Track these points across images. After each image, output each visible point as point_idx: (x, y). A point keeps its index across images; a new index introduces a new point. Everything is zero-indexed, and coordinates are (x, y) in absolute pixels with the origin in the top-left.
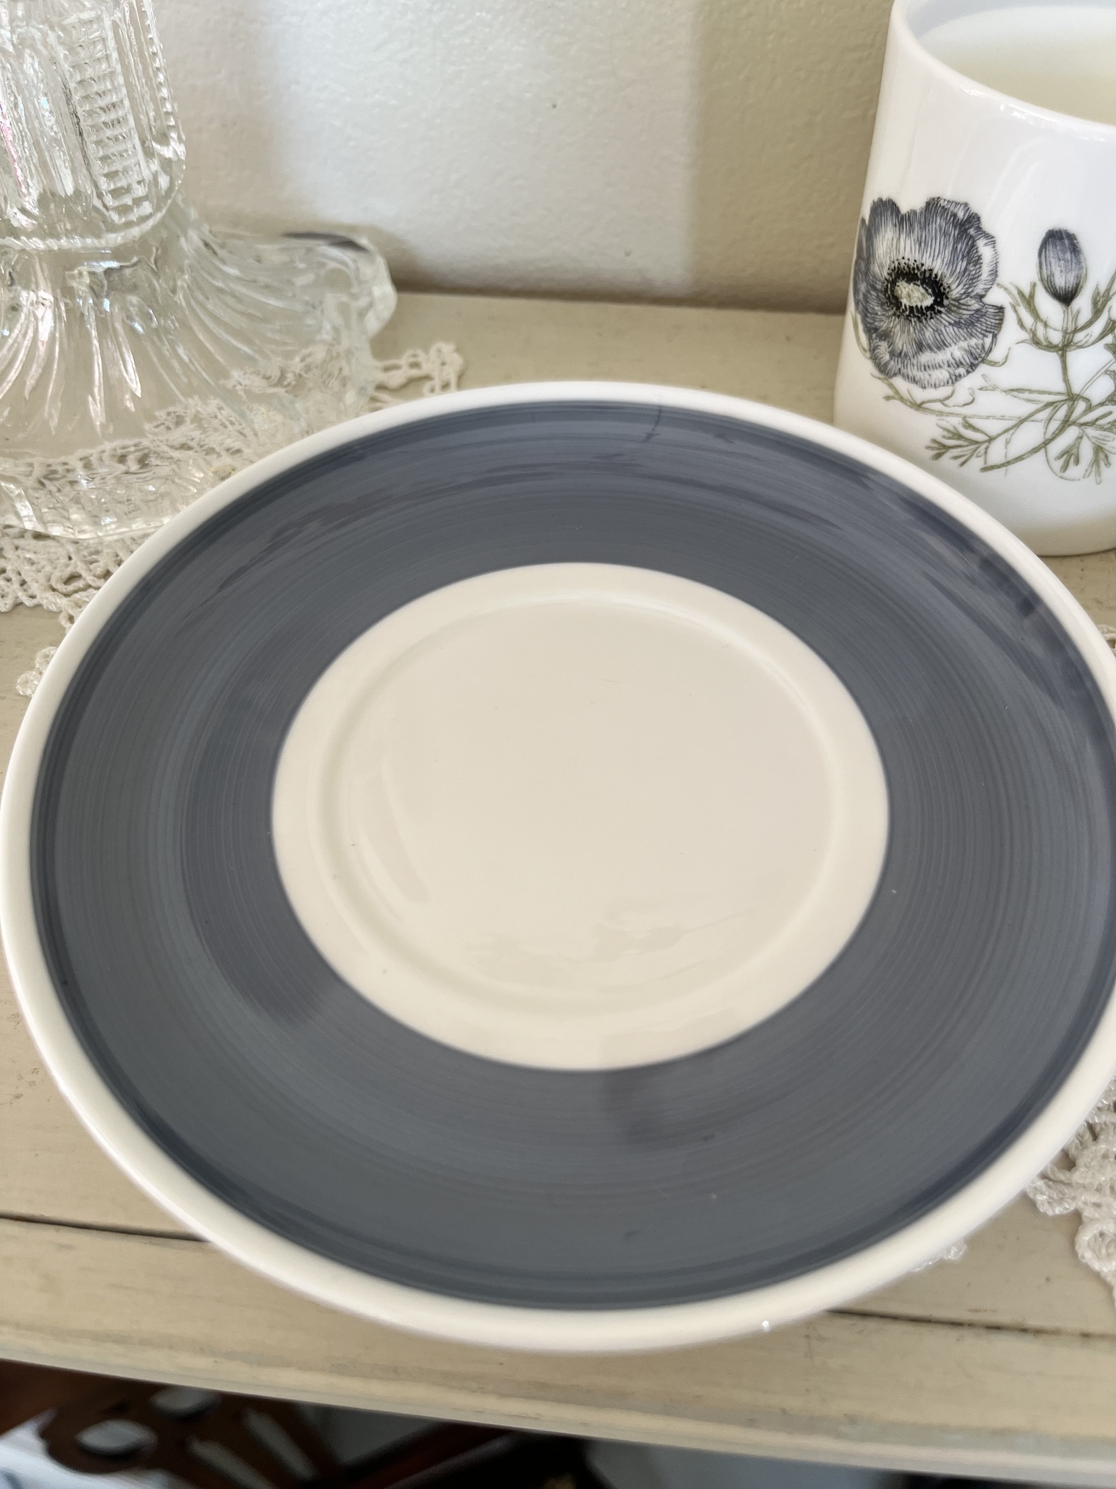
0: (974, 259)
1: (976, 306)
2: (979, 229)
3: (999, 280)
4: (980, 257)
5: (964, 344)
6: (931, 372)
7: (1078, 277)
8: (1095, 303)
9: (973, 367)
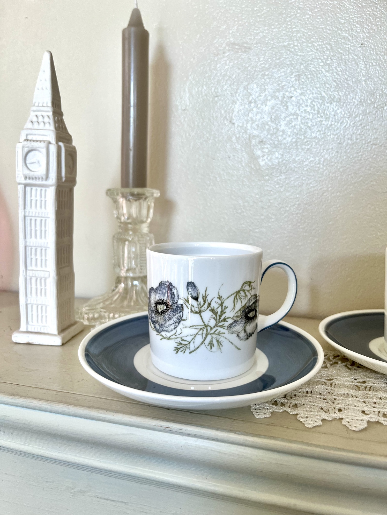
0: (172, 294)
1: (176, 305)
2: (172, 286)
3: (179, 297)
4: (174, 293)
5: (176, 317)
6: (170, 327)
7: (197, 293)
8: (203, 299)
9: (179, 322)
